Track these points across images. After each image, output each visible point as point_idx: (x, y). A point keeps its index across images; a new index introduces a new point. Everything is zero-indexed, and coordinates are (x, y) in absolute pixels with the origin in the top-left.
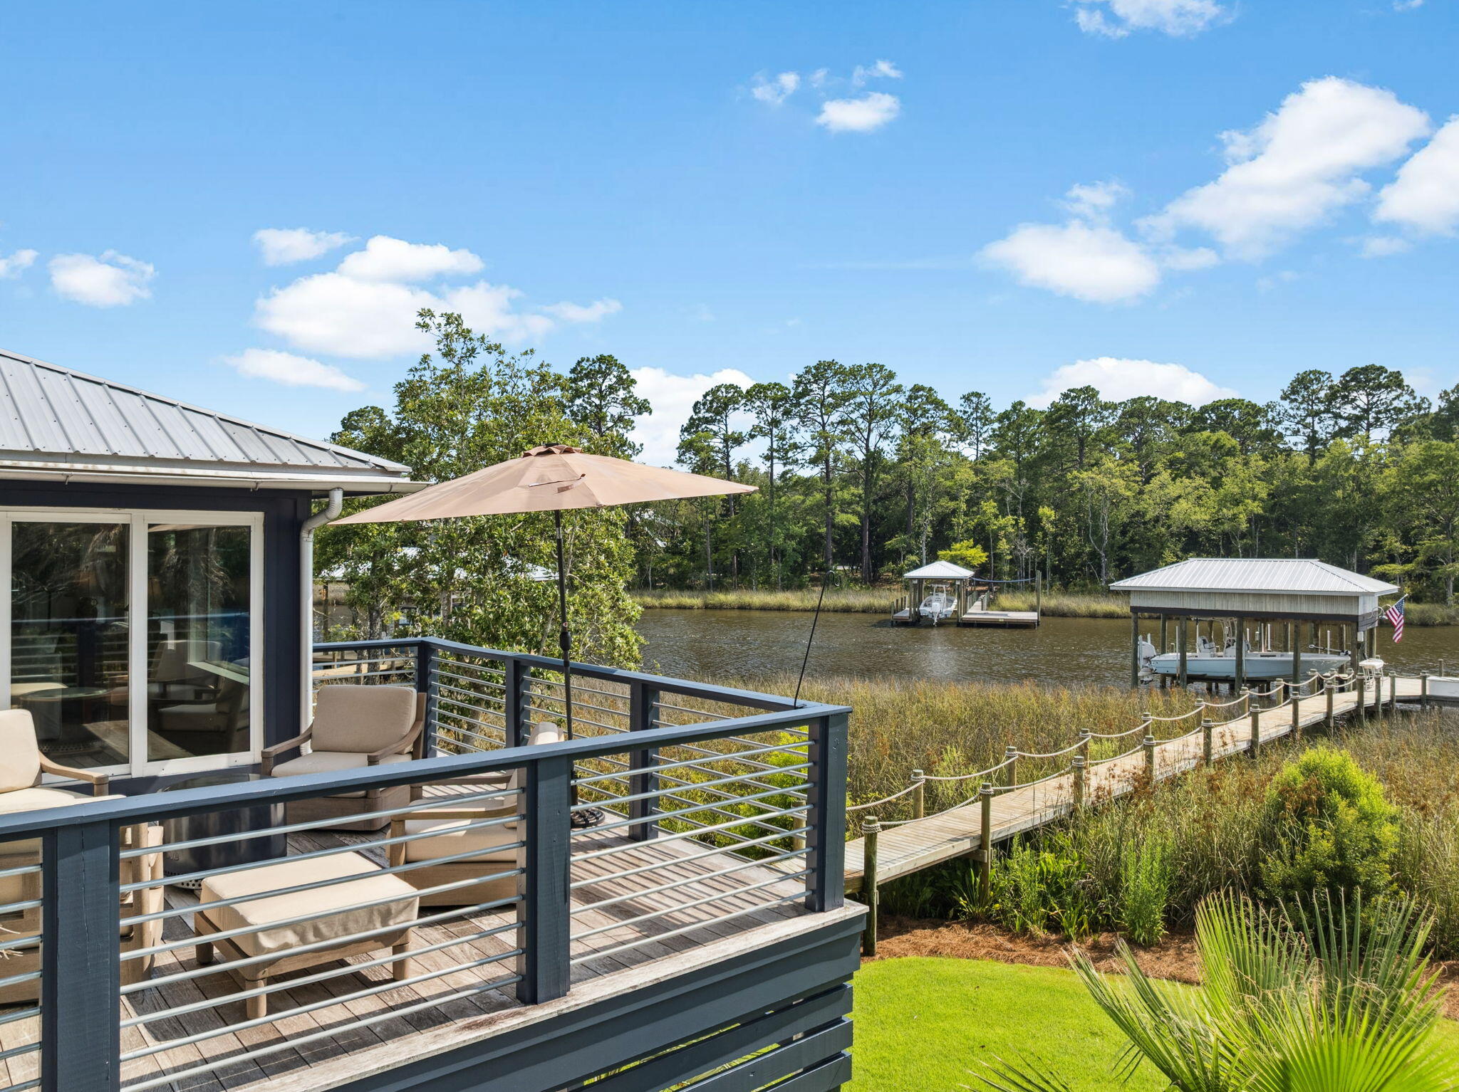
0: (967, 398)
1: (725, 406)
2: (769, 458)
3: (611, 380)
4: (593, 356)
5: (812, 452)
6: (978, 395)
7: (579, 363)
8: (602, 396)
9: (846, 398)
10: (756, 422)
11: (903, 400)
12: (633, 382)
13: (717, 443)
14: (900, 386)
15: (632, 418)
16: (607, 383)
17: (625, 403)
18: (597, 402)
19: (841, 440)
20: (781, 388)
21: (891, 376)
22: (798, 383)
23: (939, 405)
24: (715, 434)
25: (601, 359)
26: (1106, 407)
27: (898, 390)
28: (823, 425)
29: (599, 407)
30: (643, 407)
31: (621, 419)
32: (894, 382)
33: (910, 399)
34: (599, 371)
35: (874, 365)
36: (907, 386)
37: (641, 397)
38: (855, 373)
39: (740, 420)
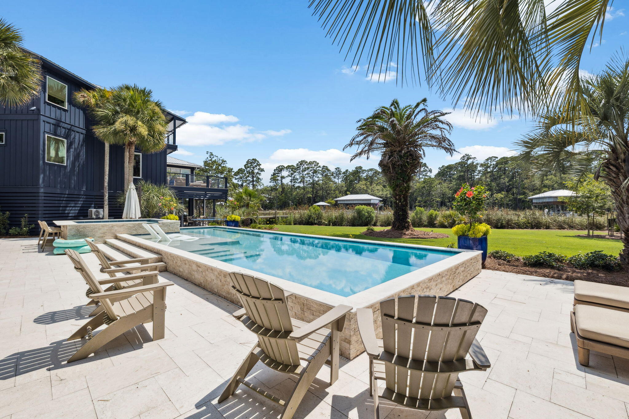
0: (336, 169)
1: (281, 170)
2: (291, 182)
3: (256, 164)
4: (251, 159)
5: (299, 180)
6: (339, 168)
7: (248, 160)
8: (253, 168)
9: (308, 168)
10: (288, 174)
11: (320, 169)
12: (261, 165)
13: (279, 178)
14: (320, 166)
15: (261, 173)
16: (255, 165)
17: (259, 169)
18: (252, 169)
19: (307, 178)
20: (294, 166)
21: (318, 164)
22: (297, 165)
23: (329, 170)
24: (279, 176)
25: (253, 159)
26: (364, 170)
27: (320, 167)
28: (303, 175)
29: (253, 170)
30: (262, 170)
31: (258, 173)
32: (319, 165)
33: (322, 169)
34: (253, 162)
35: (314, 161)
36: (322, 166)
37: (262, 168)
38: (311, 163)
39: (285, 173)
